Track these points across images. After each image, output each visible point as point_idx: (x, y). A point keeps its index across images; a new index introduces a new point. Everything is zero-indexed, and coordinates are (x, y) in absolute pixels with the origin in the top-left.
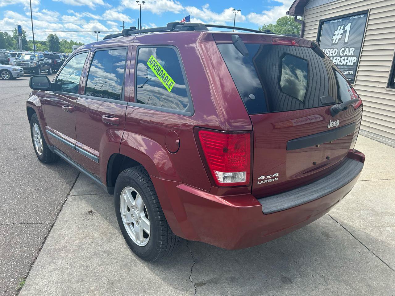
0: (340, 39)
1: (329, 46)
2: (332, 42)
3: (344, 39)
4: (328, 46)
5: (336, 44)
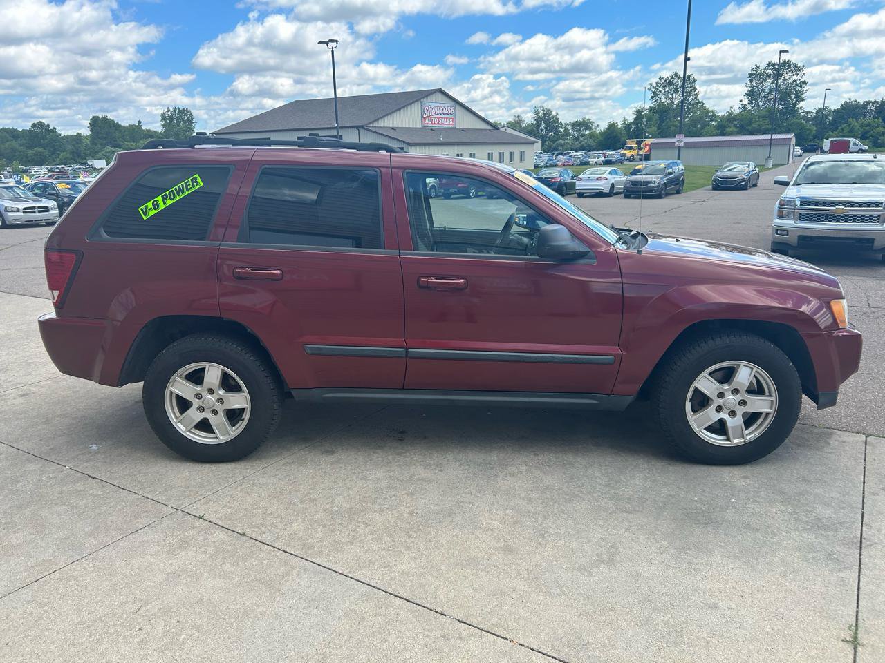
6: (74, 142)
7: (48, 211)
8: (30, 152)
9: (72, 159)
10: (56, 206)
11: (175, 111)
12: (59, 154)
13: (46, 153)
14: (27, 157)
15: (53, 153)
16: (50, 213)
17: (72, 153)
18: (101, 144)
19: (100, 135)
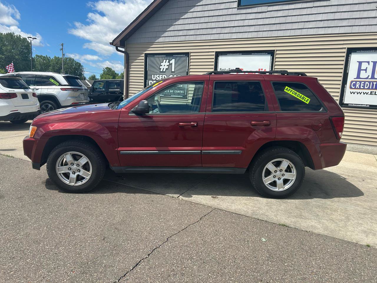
0: (166, 69)
1: (159, 73)
2: (160, 70)
3: (171, 69)
4: (157, 73)
5: (165, 72)
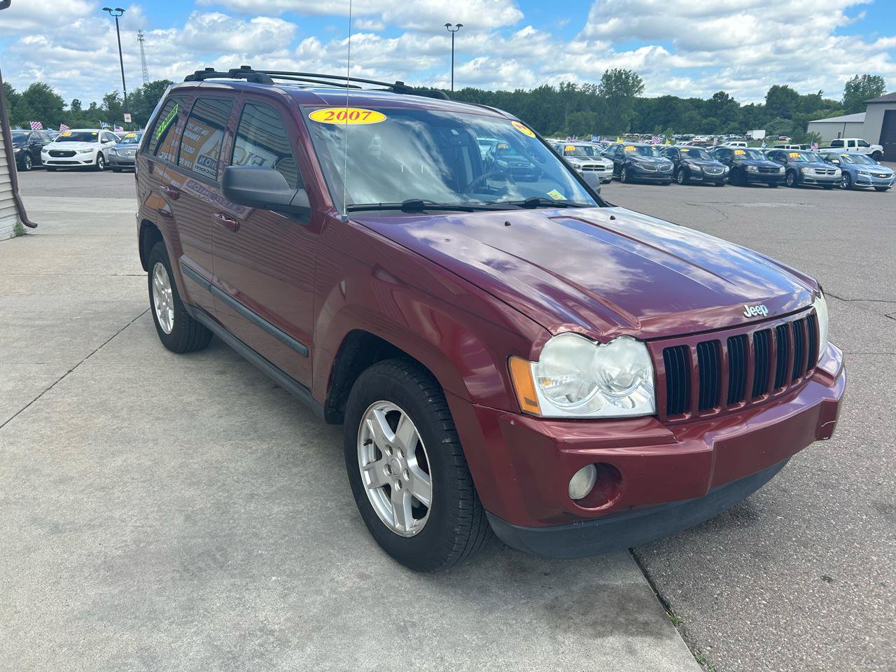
6: (746, 113)
7: (604, 170)
8: (704, 121)
9: (739, 129)
10: (613, 166)
11: (864, 79)
12: (729, 124)
13: (718, 122)
14: (700, 126)
15: (725, 123)
16: (605, 171)
17: (741, 123)
18: (771, 115)
19: (774, 105)
